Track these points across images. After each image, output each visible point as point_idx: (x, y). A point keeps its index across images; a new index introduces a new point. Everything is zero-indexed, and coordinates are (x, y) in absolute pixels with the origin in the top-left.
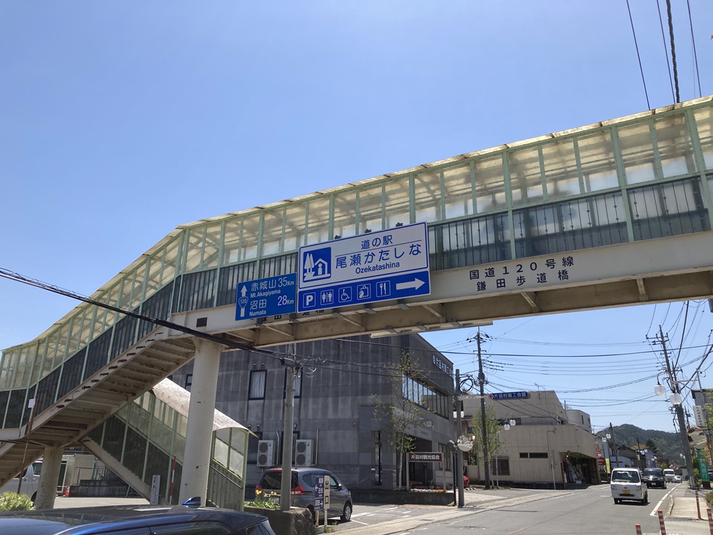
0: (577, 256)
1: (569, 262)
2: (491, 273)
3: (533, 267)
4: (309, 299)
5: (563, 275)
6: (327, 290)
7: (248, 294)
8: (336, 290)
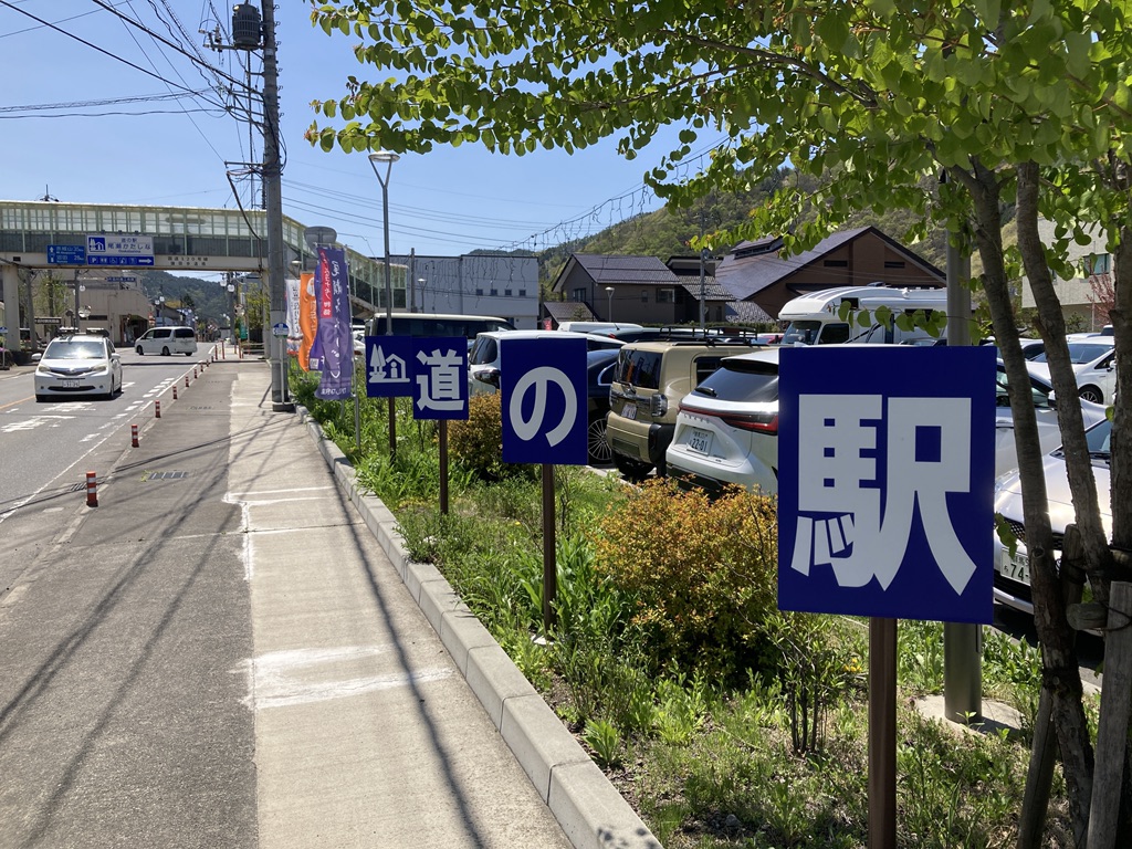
0: (209, 258)
1: (206, 259)
2: (177, 259)
3: (193, 259)
4: (94, 260)
5: (204, 264)
6: (104, 257)
7: (55, 251)
8: (109, 258)
